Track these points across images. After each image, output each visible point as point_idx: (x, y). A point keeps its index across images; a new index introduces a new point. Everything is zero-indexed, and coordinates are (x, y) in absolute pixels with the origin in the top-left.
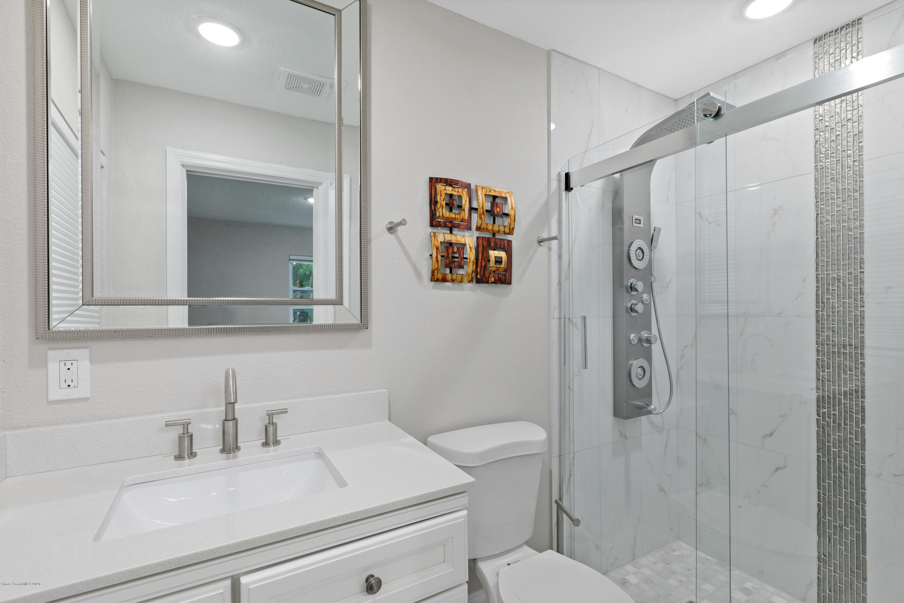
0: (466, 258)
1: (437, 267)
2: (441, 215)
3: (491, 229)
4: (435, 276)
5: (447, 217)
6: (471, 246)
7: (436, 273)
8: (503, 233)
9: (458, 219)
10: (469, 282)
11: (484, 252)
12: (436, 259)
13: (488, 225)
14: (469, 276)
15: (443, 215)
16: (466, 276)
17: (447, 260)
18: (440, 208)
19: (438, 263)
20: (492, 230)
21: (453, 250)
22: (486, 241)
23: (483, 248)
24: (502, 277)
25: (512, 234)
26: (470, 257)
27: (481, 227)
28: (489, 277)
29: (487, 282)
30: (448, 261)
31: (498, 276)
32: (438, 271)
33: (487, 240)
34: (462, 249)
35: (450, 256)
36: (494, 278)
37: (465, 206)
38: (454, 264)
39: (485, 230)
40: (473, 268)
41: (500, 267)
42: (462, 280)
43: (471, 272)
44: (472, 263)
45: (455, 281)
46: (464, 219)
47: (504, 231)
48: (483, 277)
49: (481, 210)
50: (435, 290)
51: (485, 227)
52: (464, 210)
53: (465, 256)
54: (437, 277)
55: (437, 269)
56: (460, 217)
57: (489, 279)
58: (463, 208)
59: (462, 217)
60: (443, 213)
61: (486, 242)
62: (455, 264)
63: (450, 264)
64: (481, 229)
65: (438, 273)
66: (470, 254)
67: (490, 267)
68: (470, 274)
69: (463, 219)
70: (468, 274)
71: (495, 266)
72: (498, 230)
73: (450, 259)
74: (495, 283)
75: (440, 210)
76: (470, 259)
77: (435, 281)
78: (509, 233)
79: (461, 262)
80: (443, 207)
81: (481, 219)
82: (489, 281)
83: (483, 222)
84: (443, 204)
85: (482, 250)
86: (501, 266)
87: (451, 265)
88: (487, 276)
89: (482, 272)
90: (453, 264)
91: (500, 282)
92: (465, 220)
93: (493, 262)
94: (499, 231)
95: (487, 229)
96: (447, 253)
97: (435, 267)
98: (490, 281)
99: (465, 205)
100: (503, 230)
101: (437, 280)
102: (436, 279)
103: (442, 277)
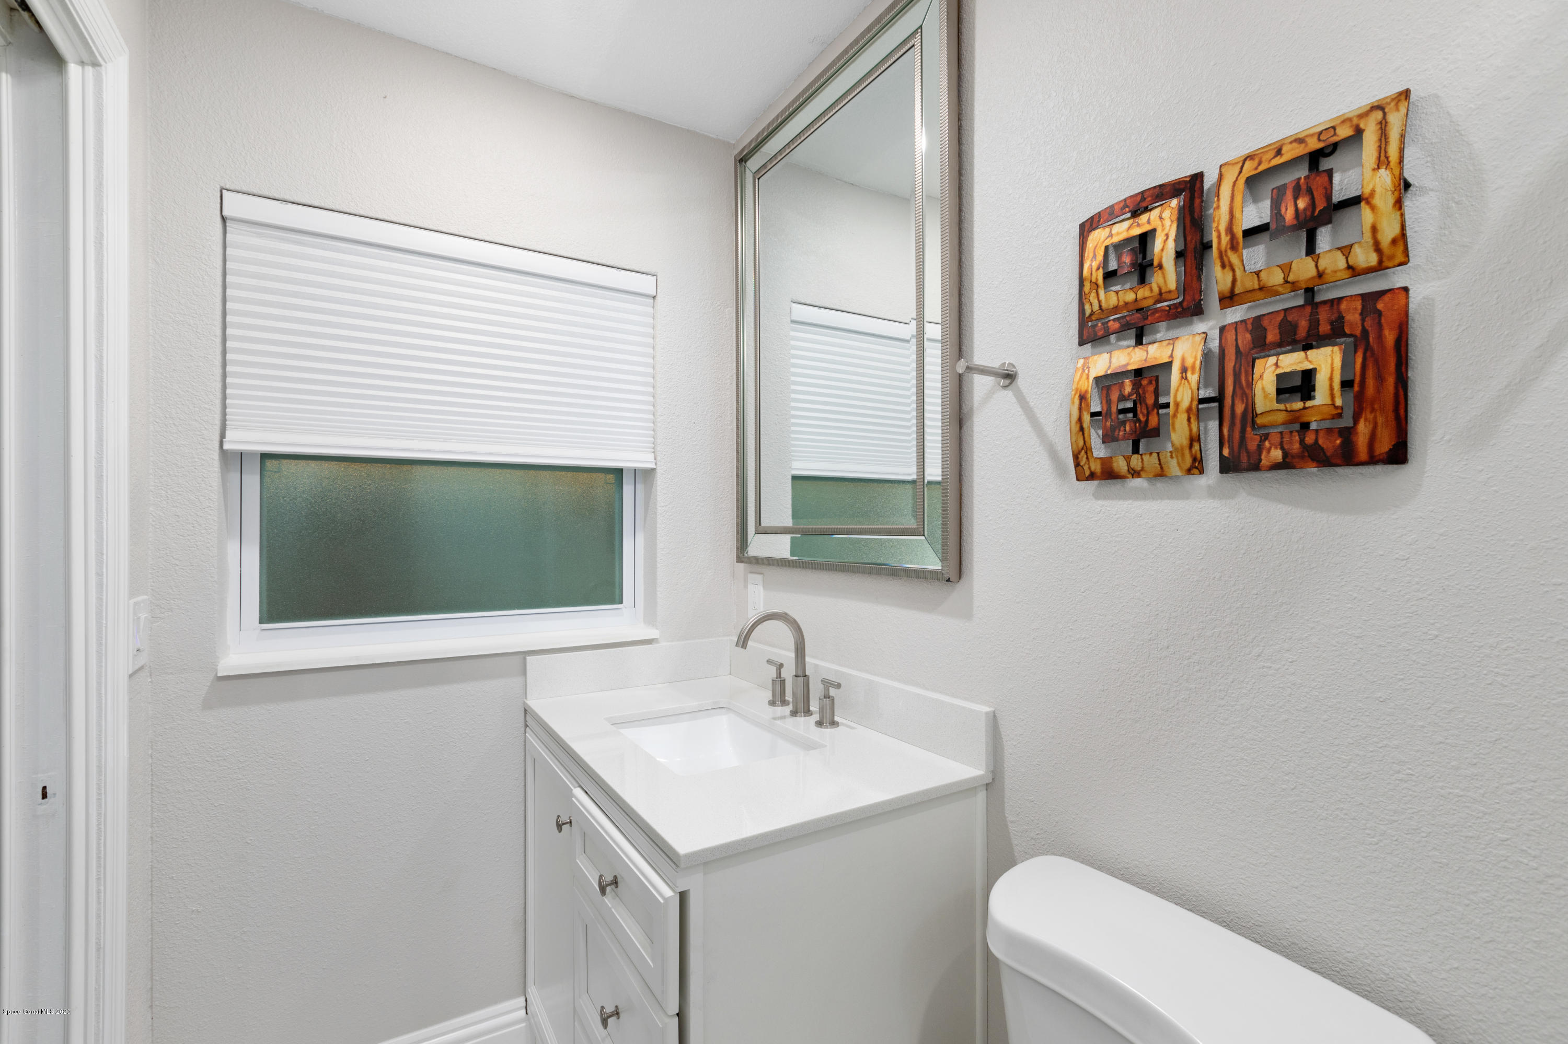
0: (1167, 405)
1: (1081, 443)
2: (1096, 307)
3: (1281, 281)
4: (1082, 467)
5: (1112, 307)
6: (1189, 362)
7: (1085, 459)
8: (1345, 274)
9: (1145, 298)
10: (1189, 471)
11: (1240, 369)
12: (1078, 425)
13: (1262, 275)
14: (1183, 455)
15: (1100, 306)
16: (1172, 457)
17: (1106, 421)
18: (1090, 292)
19: (1083, 434)
20: (1286, 282)
21: (1120, 391)
22: (1247, 330)
23: (1236, 358)
24: (1321, 442)
25: (1400, 258)
26: (1179, 399)
27: (1237, 291)
28: (1260, 448)
29: (1255, 467)
30: (1108, 424)
31: (1302, 441)
32: (1086, 453)
33: (1250, 327)
34: (1150, 383)
35: (1114, 409)
36: (1282, 448)
37: (1164, 254)
38: (1122, 429)
39: (1260, 295)
40: (1191, 430)
41: (1305, 408)
42: (1162, 468)
43: (1186, 442)
44: (1185, 416)
45: (1142, 473)
46: (1163, 291)
47: (1349, 267)
48: (1239, 452)
49: (1225, 239)
50: (1100, 502)
51: (1253, 284)
52: (1160, 266)
53: (1162, 400)
54: (1090, 468)
55: (1083, 449)
56: (1151, 290)
57: (1260, 455)
58: (1156, 263)
59: (1156, 290)
60: (1099, 302)
61: (1248, 336)
62: (1125, 427)
63: (1114, 431)
64: (1236, 298)
65: (1087, 458)
66: (1177, 390)
67: (1257, 415)
68: (1182, 449)
69: (1161, 294)
70: (1176, 449)
71: (1282, 407)
72: (1312, 272)
73: (1114, 416)
74: (1286, 464)
75: (1093, 294)
76: (1177, 405)
77: (1087, 479)
78: (1380, 262)
79: (1147, 421)
80: (1097, 286)
81: (1227, 268)
82: (1260, 460)
83: (1239, 273)
84: (1097, 279)
85: (1235, 366)
86: (1309, 404)
87: (1116, 433)
88: (1252, 445)
89: (1237, 435)
90: (1119, 430)
91: (1313, 460)
92: (1170, 292)
93: (1266, 396)
94: (1320, 275)
95: (1261, 289)
96: (1107, 401)
97: (1077, 446)
98: (1264, 462)
99: (1162, 250)
100: (1342, 264)
101: (1092, 476)
102: (1087, 473)
103: (1102, 468)
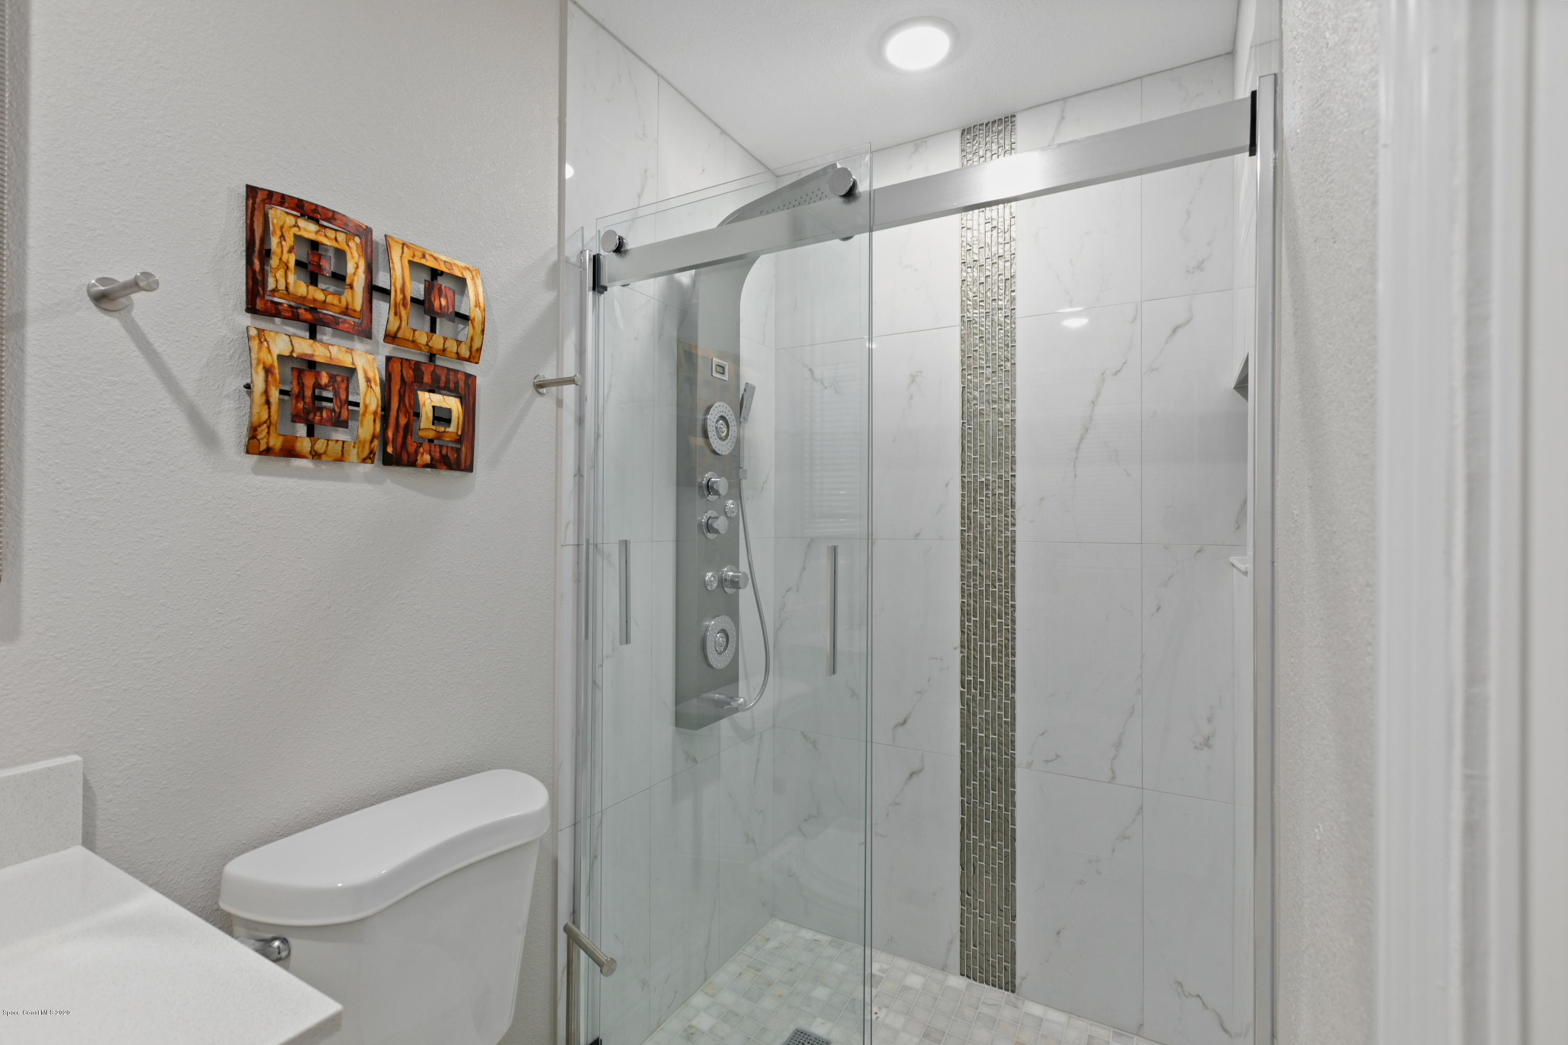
0: (357, 405)
1: (265, 416)
2: (282, 286)
3: (425, 343)
4: (259, 440)
5: (299, 294)
6: (371, 375)
7: (265, 433)
8: (454, 356)
9: (333, 305)
10: (364, 461)
11: (404, 393)
12: (264, 398)
13: (417, 333)
14: (364, 447)
15: (287, 289)
16: (354, 447)
17: (297, 402)
18: (278, 269)
19: (269, 408)
20: (427, 345)
21: (316, 379)
22: (411, 367)
23: (401, 385)
24: (449, 454)
25: (476, 360)
26: (367, 402)
27: (399, 335)
28: (416, 452)
29: (412, 464)
30: (300, 405)
31: (441, 452)
32: (269, 428)
33: (413, 366)
34: (343, 381)
35: (308, 393)
36: (430, 454)
37: (356, 278)
38: (318, 414)
39: (411, 345)
40: (375, 429)
41: (445, 432)
42: (343, 454)
43: (369, 437)
44: (372, 417)
45: (323, 456)
46: (349, 307)
47: (457, 353)
48: (401, 451)
49: (400, 296)
50: (260, 478)
51: (409, 335)
52: (351, 286)
53: (351, 398)
54: (268, 443)
55: (265, 422)
56: (340, 301)
57: (417, 456)
58: (348, 281)
59: (344, 304)
60: (287, 284)
61: (411, 372)
62: (321, 413)
63: (308, 413)
64: (396, 339)
65: (268, 433)
66: (366, 395)
67: (420, 429)
68: (365, 442)
69: (347, 308)
70: (360, 442)
71: (434, 427)
72: (441, 347)
73: (308, 400)
74: (431, 465)
75: (280, 274)
76: (366, 407)
77: (260, 453)
78: (470, 357)
79: (340, 412)
80: (288, 268)
81: (398, 317)
82: (417, 460)
83: (404, 324)
84: (288, 261)
85: (400, 390)
86: (447, 430)
87: (311, 416)
88: (411, 448)
89: (400, 439)
90: (315, 415)
91: (446, 464)
92: (355, 311)
93: (427, 418)
94: (444, 350)
95: (413, 342)
96: (299, 384)
97: (259, 418)
98: (419, 462)
99: (354, 274)
100: (455, 350)
101: (268, 451)
102: (263, 447)
103: (283, 446)
